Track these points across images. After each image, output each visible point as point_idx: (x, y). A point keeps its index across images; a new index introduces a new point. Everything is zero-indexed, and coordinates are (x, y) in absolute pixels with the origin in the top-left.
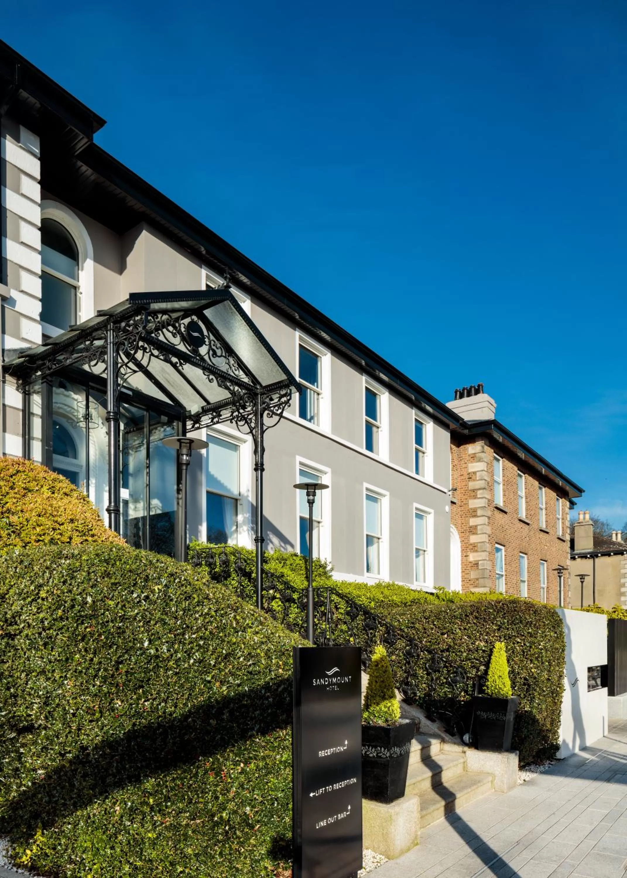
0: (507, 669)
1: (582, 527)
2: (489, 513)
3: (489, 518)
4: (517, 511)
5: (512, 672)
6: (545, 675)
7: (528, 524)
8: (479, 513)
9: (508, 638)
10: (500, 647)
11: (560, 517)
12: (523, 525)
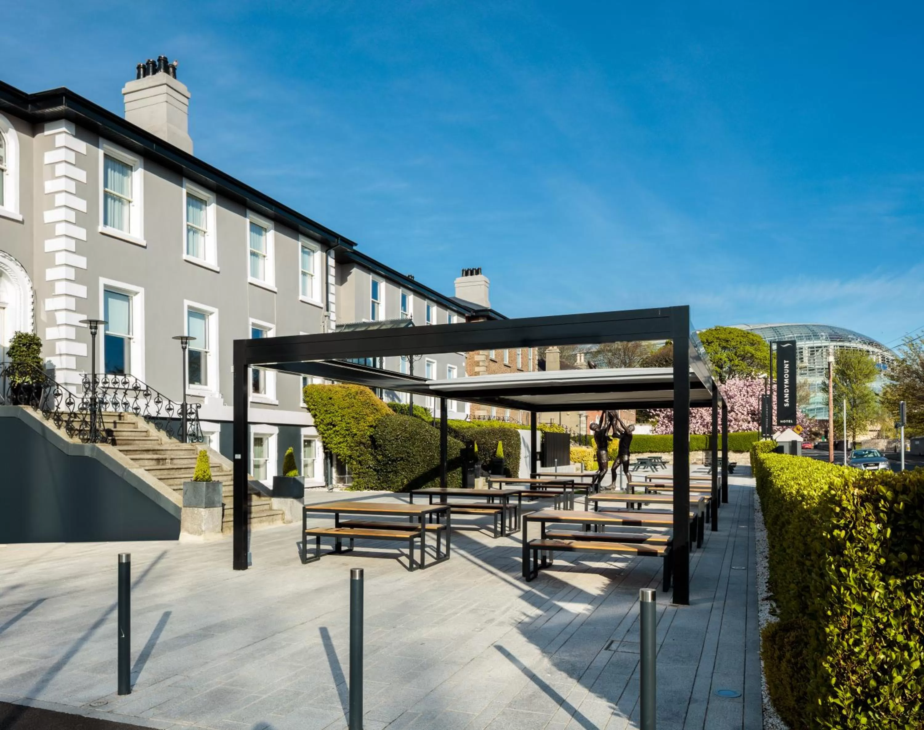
0: (502, 450)
1: (551, 354)
2: (487, 364)
3: (486, 367)
4: (503, 360)
5: (504, 451)
6: (514, 452)
7: (510, 367)
8: (481, 364)
9: (503, 440)
10: (500, 443)
11: (531, 358)
12: (506, 368)
